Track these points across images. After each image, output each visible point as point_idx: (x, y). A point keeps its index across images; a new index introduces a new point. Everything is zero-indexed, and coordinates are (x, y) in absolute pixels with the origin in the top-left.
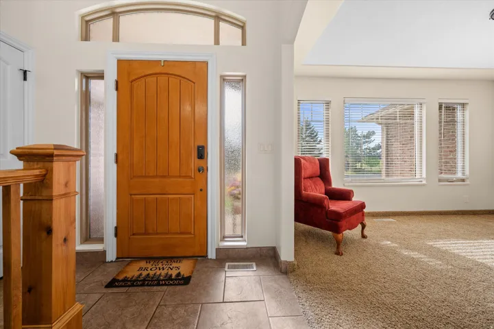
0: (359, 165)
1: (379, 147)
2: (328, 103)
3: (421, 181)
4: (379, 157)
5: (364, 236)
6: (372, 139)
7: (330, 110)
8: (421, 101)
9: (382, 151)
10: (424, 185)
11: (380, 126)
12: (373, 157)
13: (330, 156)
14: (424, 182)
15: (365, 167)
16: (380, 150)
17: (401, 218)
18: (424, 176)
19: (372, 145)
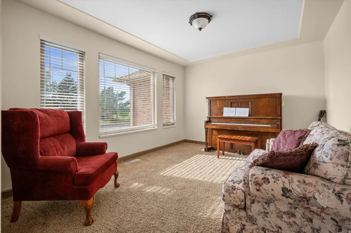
0: (115, 116)
1: (128, 103)
2: (82, 54)
3: (154, 127)
4: (129, 110)
5: (117, 186)
6: (124, 97)
7: (84, 61)
8: (154, 70)
9: (130, 106)
10: (156, 129)
11: (129, 87)
12: (124, 110)
13: (85, 109)
14: (156, 128)
15: (119, 117)
16: (129, 105)
17: (143, 157)
18: (156, 123)
19: (124, 101)
